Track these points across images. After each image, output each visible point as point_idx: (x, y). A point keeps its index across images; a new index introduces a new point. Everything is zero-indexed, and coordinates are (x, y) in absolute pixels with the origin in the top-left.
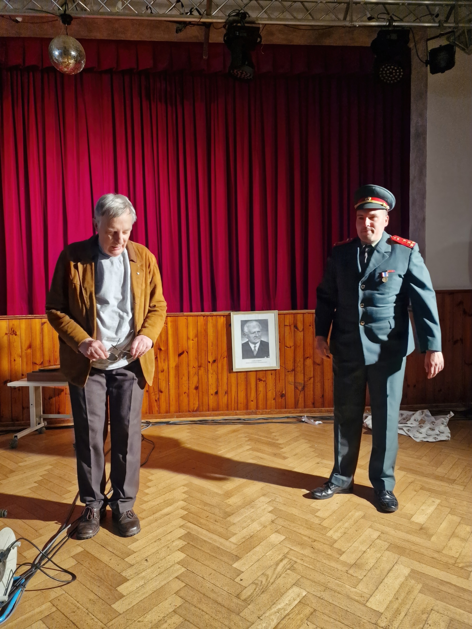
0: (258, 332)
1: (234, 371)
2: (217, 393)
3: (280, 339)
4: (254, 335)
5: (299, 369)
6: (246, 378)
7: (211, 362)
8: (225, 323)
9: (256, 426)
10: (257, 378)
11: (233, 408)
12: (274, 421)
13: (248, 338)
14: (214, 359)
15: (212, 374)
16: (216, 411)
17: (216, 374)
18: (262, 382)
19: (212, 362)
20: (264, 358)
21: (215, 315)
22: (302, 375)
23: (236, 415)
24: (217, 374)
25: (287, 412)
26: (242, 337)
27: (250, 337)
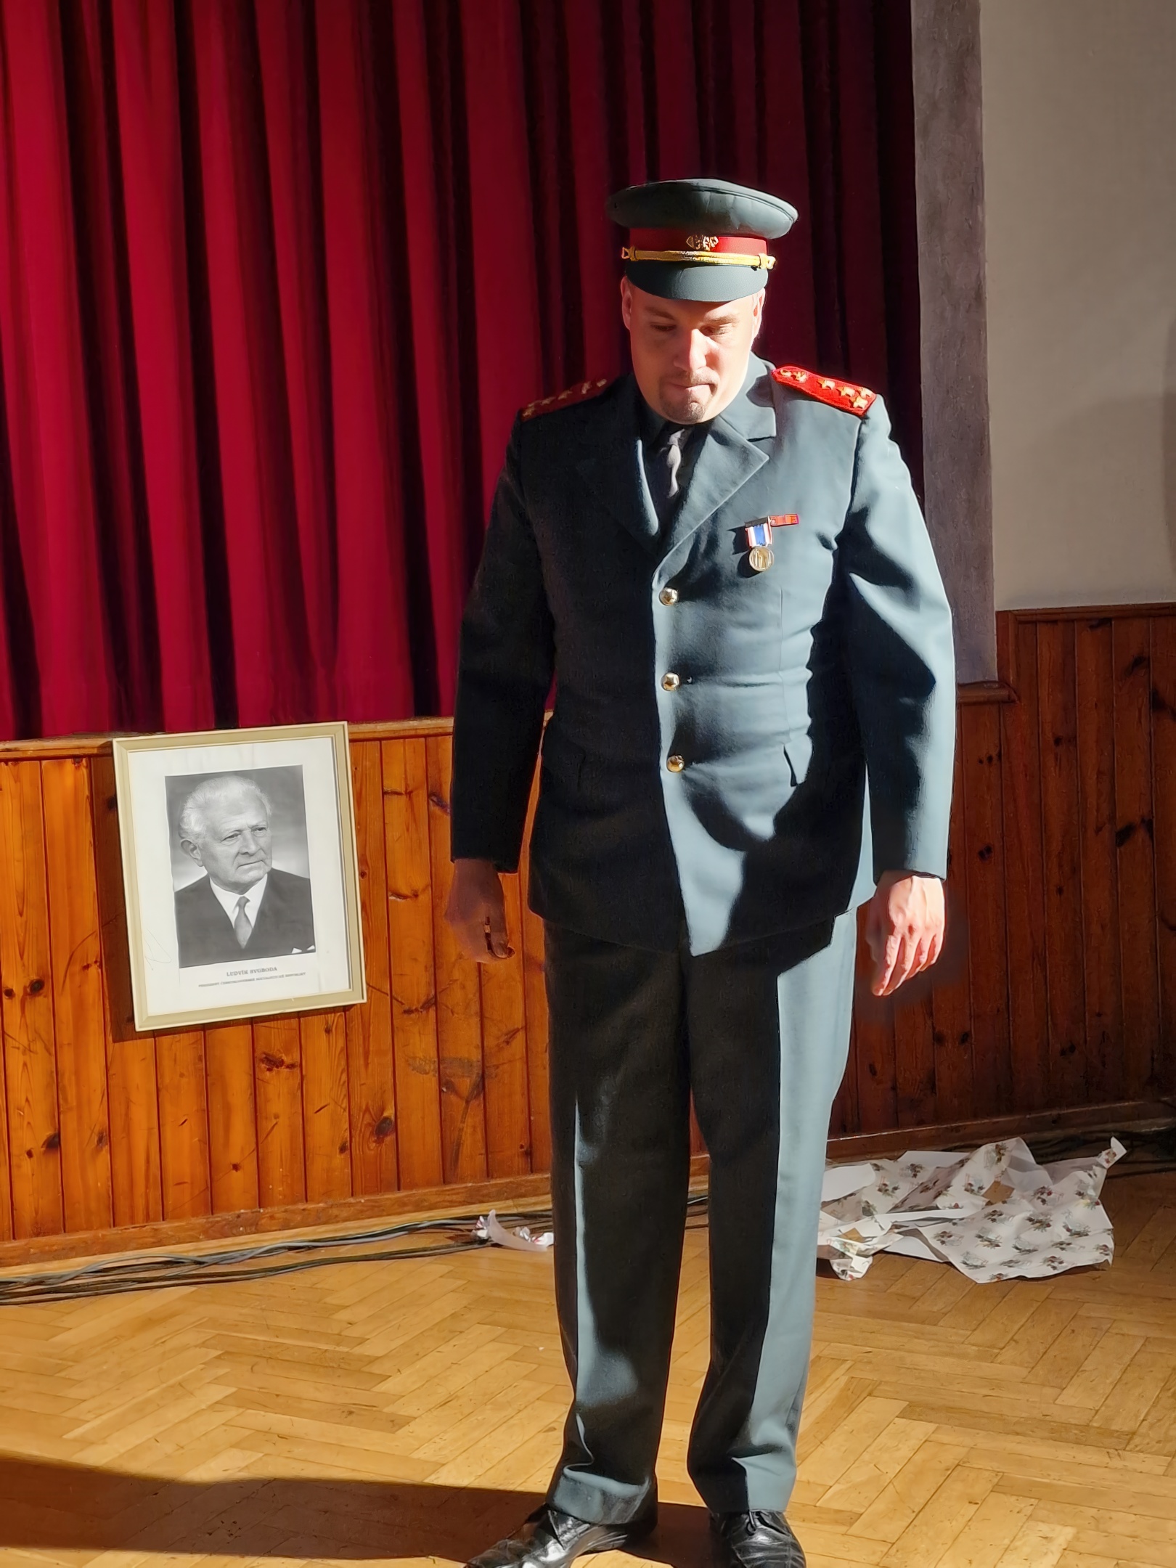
0: (255, 829)
1: (138, 1029)
2: (53, 1144)
3: (363, 860)
4: (233, 847)
5: (460, 996)
6: (200, 1059)
7: (18, 990)
8: (87, 793)
9: (256, 1286)
10: (258, 1053)
11: (140, 1213)
12: (344, 1251)
13: (204, 864)
14: (34, 977)
15: (28, 1050)
16: (54, 1232)
17: (48, 1050)
18: (284, 1070)
19: (25, 993)
20: (290, 953)
21: (29, 754)
22: (475, 1021)
23: (160, 1243)
24: (54, 1049)
25: (404, 1204)
26: (175, 861)
27: (214, 858)
